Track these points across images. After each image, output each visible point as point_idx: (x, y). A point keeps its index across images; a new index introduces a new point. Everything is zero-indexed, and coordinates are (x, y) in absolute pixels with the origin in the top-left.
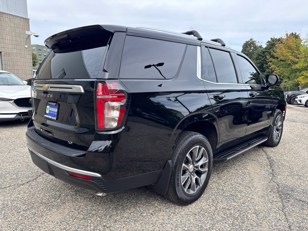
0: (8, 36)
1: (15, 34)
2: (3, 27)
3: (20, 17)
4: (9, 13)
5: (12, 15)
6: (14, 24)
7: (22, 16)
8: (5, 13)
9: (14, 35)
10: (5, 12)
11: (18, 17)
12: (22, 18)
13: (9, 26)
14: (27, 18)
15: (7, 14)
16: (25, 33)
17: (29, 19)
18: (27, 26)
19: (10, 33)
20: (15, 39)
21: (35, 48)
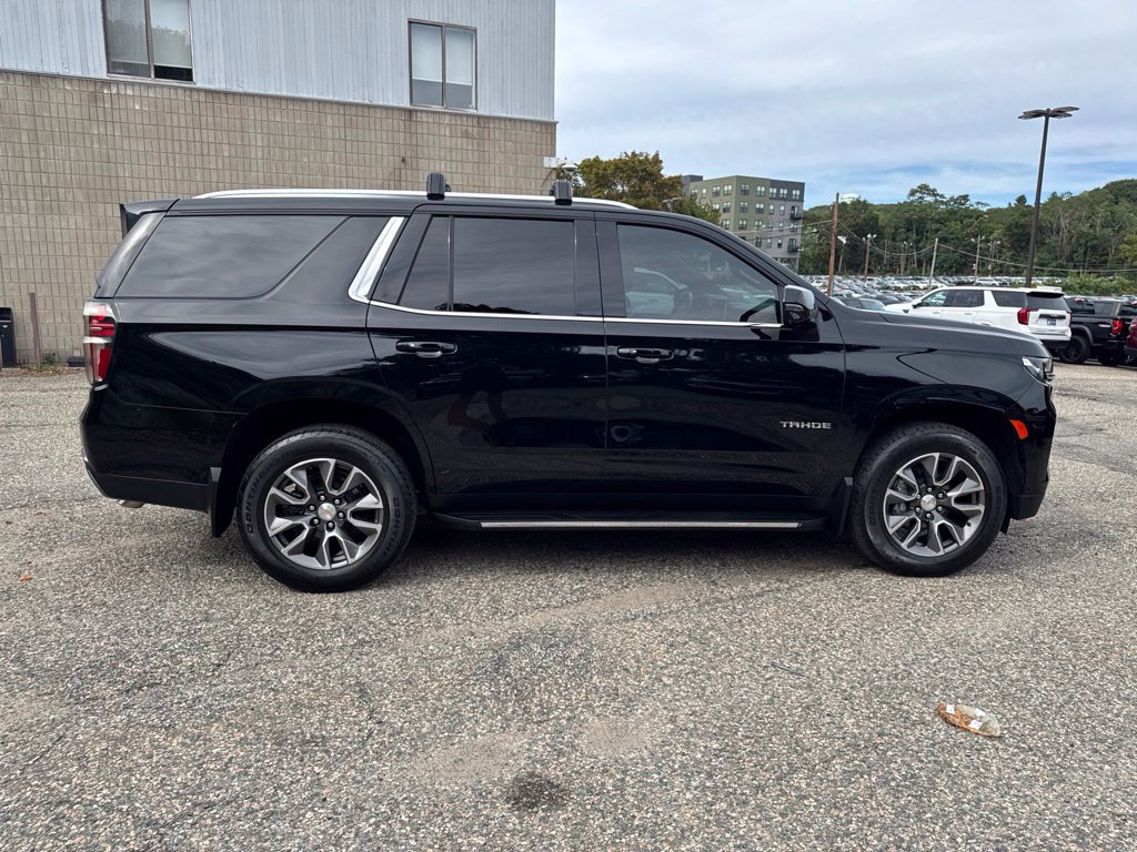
0: (498, 178)
1: (516, 171)
2: (487, 154)
3: (531, 122)
4: (505, 115)
5: (510, 119)
6: (515, 142)
7: (538, 118)
8: (494, 118)
9: (511, 173)
10: (496, 114)
11: (526, 121)
12: (537, 122)
13: (503, 149)
14: (551, 120)
15: (500, 118)
16: (542, 162)
17: (555, 124)
18: (549, 142)
19: (502, 169)
20: (513, 185)
21: (730, 187)
